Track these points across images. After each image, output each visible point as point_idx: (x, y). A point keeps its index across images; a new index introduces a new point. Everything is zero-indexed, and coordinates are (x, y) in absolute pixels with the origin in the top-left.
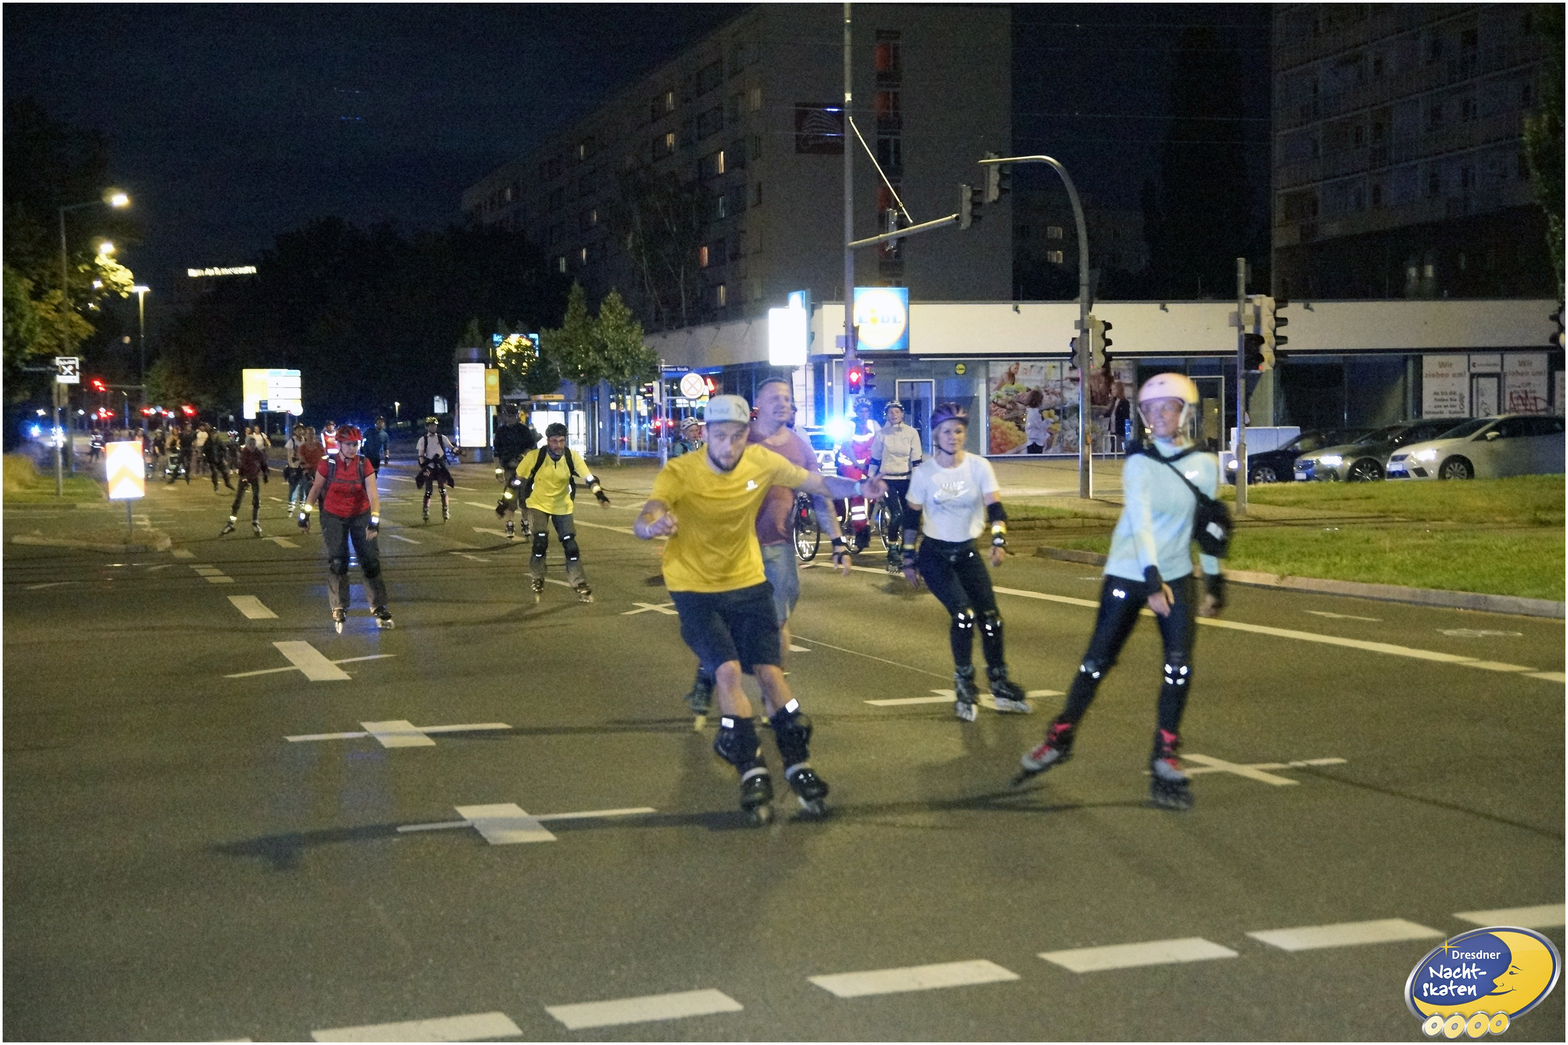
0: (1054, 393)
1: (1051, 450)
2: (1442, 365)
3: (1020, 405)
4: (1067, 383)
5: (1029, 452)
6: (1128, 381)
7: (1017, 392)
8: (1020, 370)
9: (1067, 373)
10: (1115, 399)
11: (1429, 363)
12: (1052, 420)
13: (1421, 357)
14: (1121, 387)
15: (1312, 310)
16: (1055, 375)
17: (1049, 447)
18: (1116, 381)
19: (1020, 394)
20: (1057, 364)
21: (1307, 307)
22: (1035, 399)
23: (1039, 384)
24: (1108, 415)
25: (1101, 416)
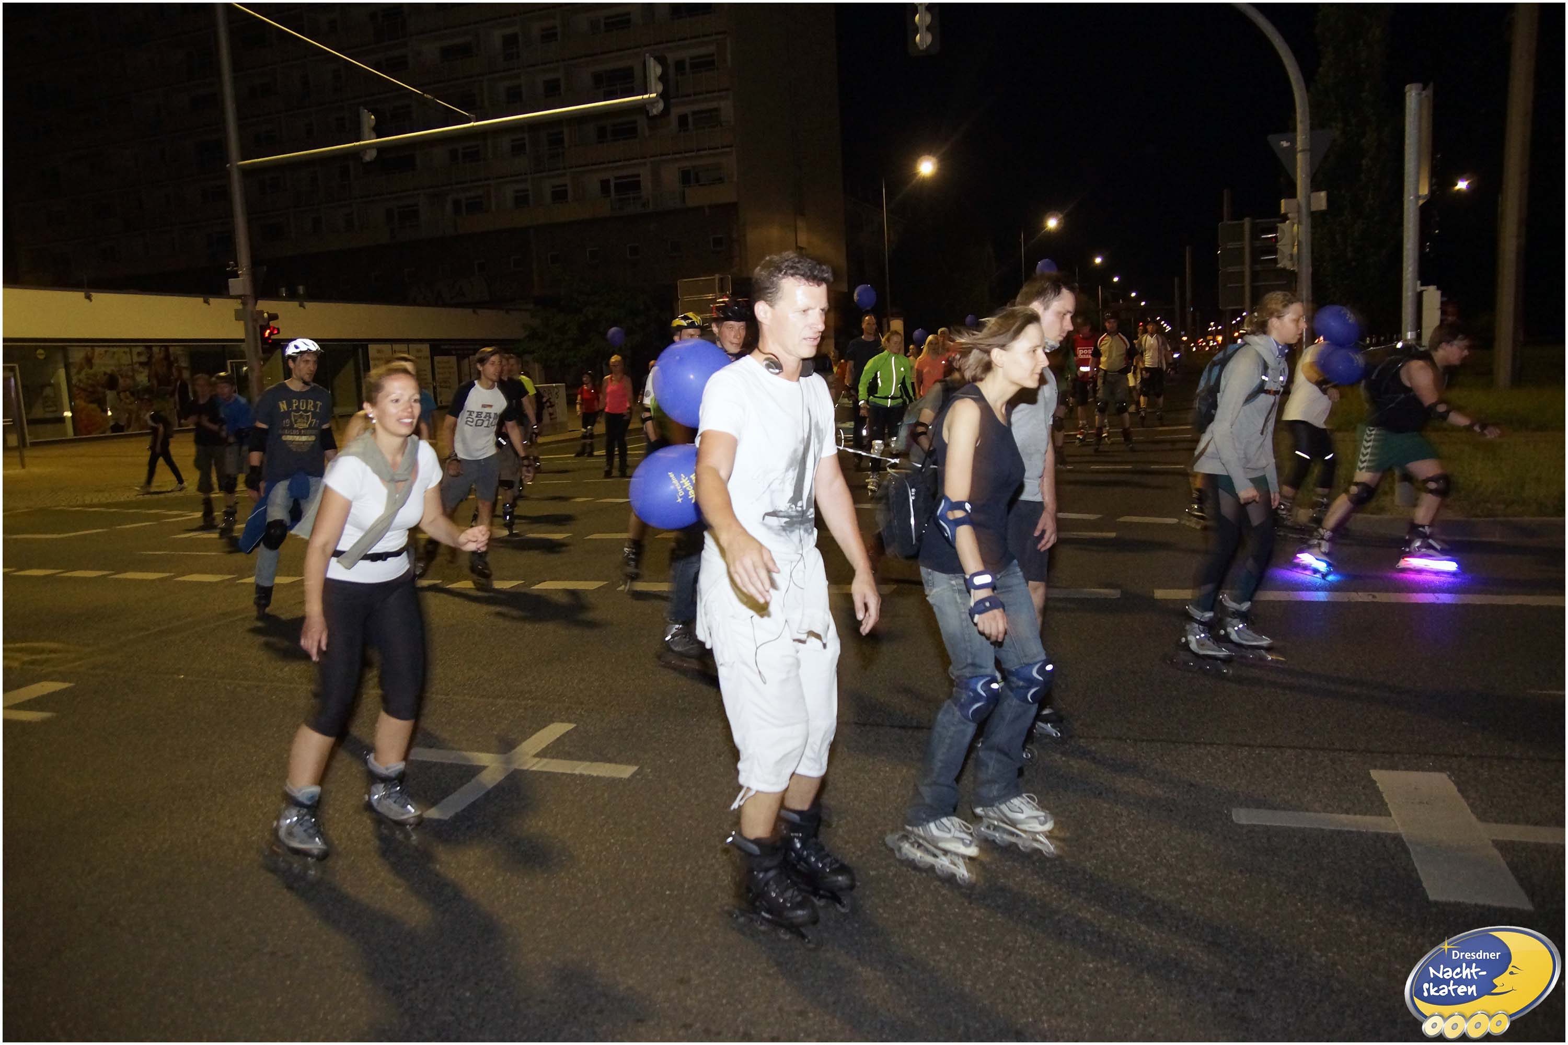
0: (127, 376)
1: (131, 429)
2: (379, 351)
3: (100, 389)
4: (137, 366)
5: (113, 432)
6: (183, 365)
7: (95, 375)
8: (96, 354)
9: (135, 359)
10: (176, 380)
11: (373, 349)
12: (128, 401)
13: (367, 346)
14: (180, 370)
15: (304, 308)
16: (126, 360)
17: (129, 426)
18: (176, 365)
19: (98, 378)
20: (127, 350)
21: (301, 305)
22: (112, 382)
23: (113, 368)
24: (172, 394)
25: (168, 396)
